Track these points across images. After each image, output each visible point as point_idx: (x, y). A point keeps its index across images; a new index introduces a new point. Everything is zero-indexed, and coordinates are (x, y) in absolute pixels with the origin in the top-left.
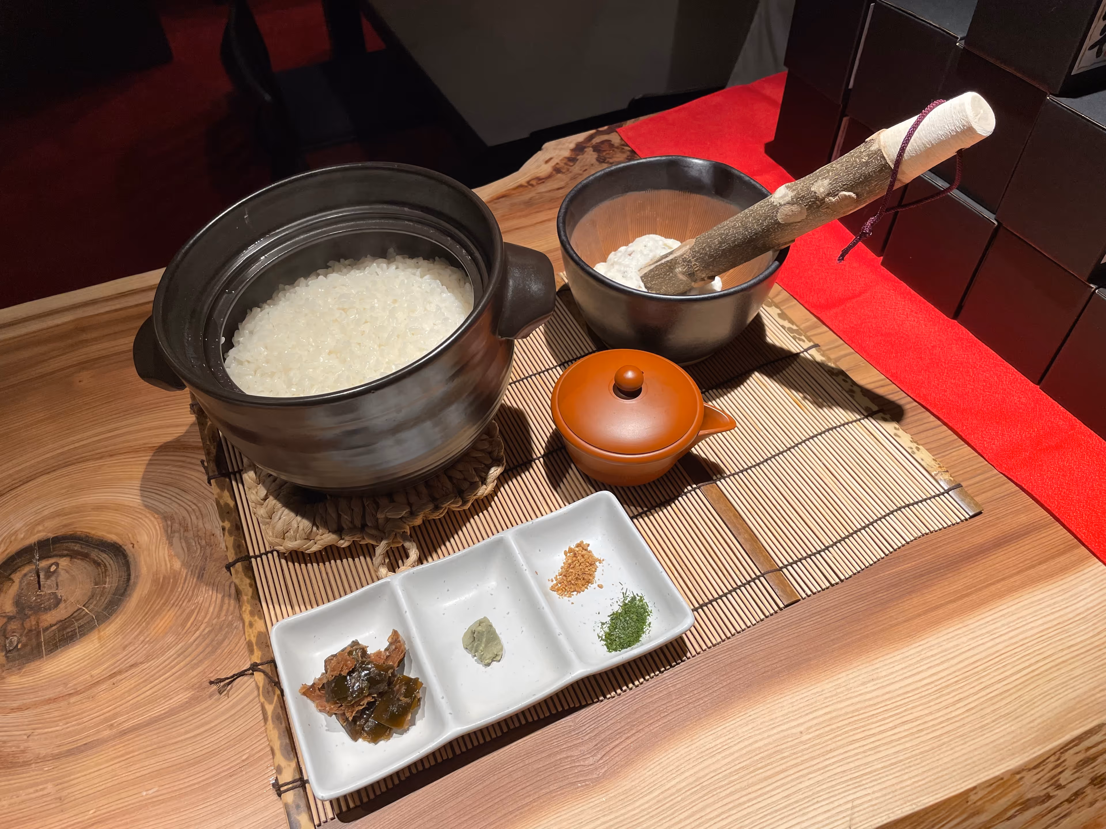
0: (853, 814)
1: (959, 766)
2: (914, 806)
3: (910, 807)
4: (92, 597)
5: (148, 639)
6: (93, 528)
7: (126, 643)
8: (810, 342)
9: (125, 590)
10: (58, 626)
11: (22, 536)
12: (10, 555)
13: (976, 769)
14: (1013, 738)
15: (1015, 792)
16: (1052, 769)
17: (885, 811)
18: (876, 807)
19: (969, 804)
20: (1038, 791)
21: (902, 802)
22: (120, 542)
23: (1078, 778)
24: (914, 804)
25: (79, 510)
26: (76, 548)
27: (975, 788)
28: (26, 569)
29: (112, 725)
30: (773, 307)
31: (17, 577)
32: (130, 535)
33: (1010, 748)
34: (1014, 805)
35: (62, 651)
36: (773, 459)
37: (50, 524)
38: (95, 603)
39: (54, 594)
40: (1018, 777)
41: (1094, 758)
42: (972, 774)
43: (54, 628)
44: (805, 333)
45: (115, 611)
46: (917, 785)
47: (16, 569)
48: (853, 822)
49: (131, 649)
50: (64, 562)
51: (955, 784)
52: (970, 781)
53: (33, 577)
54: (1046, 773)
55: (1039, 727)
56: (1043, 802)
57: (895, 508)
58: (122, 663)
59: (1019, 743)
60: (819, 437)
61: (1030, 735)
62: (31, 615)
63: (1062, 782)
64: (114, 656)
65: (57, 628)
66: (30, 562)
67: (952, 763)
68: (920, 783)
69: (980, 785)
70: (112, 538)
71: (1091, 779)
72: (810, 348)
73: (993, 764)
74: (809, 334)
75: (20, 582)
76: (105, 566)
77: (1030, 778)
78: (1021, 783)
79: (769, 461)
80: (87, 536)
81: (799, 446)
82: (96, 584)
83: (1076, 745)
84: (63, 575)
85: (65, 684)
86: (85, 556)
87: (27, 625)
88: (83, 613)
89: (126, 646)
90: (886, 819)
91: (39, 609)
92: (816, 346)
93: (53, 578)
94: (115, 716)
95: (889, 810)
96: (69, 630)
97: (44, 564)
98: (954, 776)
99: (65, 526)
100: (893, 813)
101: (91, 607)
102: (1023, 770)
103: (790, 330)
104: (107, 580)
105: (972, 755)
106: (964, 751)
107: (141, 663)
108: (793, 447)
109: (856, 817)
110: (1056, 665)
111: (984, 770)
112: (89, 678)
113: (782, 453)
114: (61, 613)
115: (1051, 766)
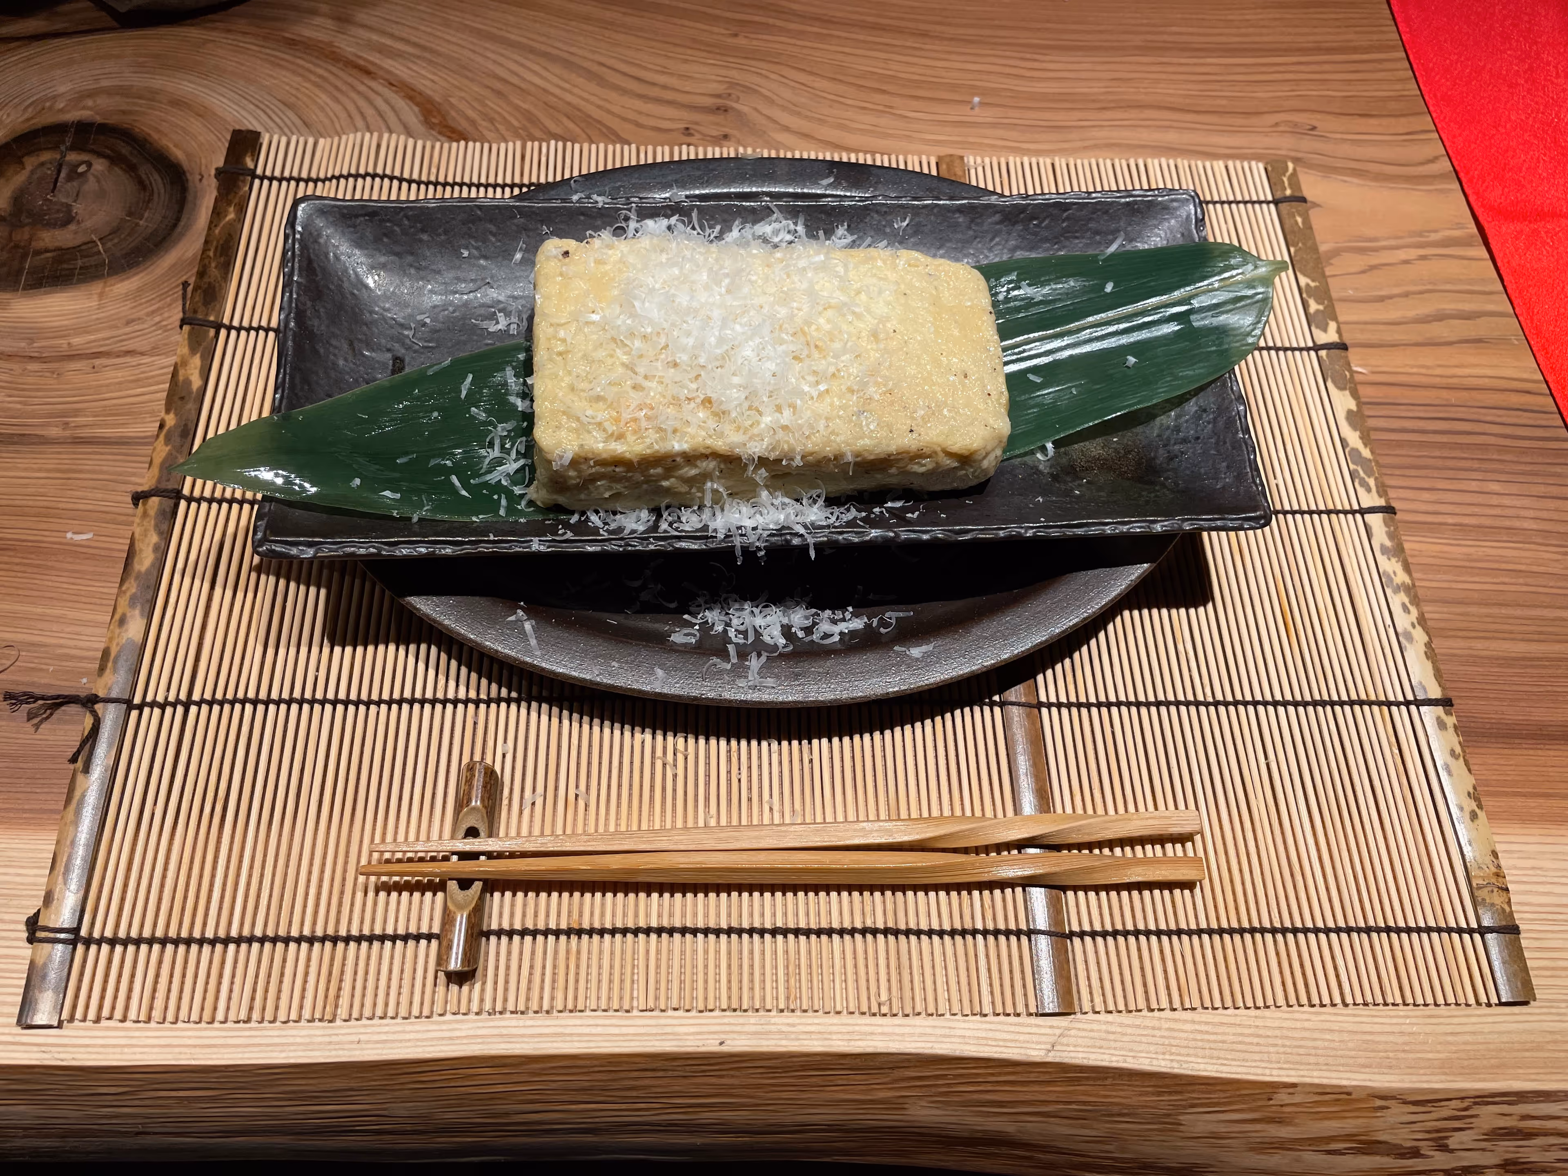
0: (1069, 1029)
1: (1288, 1043)
2: (1175, 1065)
3: (1169, 1064)
4: (115, 232)
5: (164, 323)
6: (159, 131)
7: (133, 317)
8: (1380, 496)
9: (164, 238)
10: (54, 254)
11: (62, 105)
12: (33, 128)
13: (1312, 1060)
14: (1405, 1044)
15: (1360, 1121)
16: (1445, 1119)
17: (1122, 1049)
18: (1112, 1037)
19: (1271, 1102)
20: (1403, 1138)
21: (1161, 1049)
22: (185, 165)
23: (1483, 1150)
24: (1178, 1061)
25: (151, 96)
26: (124, 151)
27: (1294, 1085)
28: (46, 156)
29: (67, 423)
30: (1347, 393)
31: (30, 162)
32: (203, 161)
33: (1391, 1055)
34: (1348, 1138)
35: (46, 293)
36: (1173, 709)
37: (103, 102)
38: (116, 241)
39: (69, 207)
40: (1379, 1103)
41: (1529, 1135)
42: (1301, 1064)
43: (49, 255)
44: (1381, 474)
45: (137, 264)
46: (1199, 1037)
47: (33, 152)
48: (1064, 1040)
49: (137, 327)
50: (99, 165)
51: (1264, 1065)
52: (1293, 1073)
53: (50, 172)
54: (1431, 1119)
55: (1463, 1047)
56: (1402, 1156)
57: (1362, 924)
58: (116, 343)
59: (1411, 1056)
60: (1291, 709)
61: (1438, 1052)
62: (27, 225)
63: (1452, 1143)
64: (111, 327)
65: (53, 258)
66: (56, 147)
67: (1278, 1033)
68: (1207, 1037)
69: (1304, 1085)
70: (179, 155)
71: (1506, 1160)
72: (1372, 510)
73: (1347, 1065)
74: (1389, 481)
75: (32, 172)
76: (152, 194)
77: (1397, 1113)
78: (1379, 1114)
79: (1163, 709)
80: (146, 140)
81: (1241, 708)
82: (130, 214)
83: (1509, 1103)
84: (91, 185)
85: (32, 340)
86: (131, 168)
87: (17, 236)
88: (95, 250)
89: (133, 321)
90: (1118, 1061)
91: (41, 220)
92: (1388, 510)
93: (75, 184)
94: (76, 413)
95: (1131, 1050)
96: (65, 266)
97: (73, 157)
98: (1269, 1053)
99: (124, 112)
100: (1134, 1057)
101: (109, 244)
102: (1393, 1098)
103: (1355, 456)
104: (146, 215)
105: (1316, 1035)
106: (1307, 1025)
107: (142, 354)
108: (1226, 704)
109: (1070, 1036)
110: (1553, 969)
111: (1324, 1068)
112: (65, 346)
113: (1197, 704)
114: (64, 237)
115: (1446, 1113)
